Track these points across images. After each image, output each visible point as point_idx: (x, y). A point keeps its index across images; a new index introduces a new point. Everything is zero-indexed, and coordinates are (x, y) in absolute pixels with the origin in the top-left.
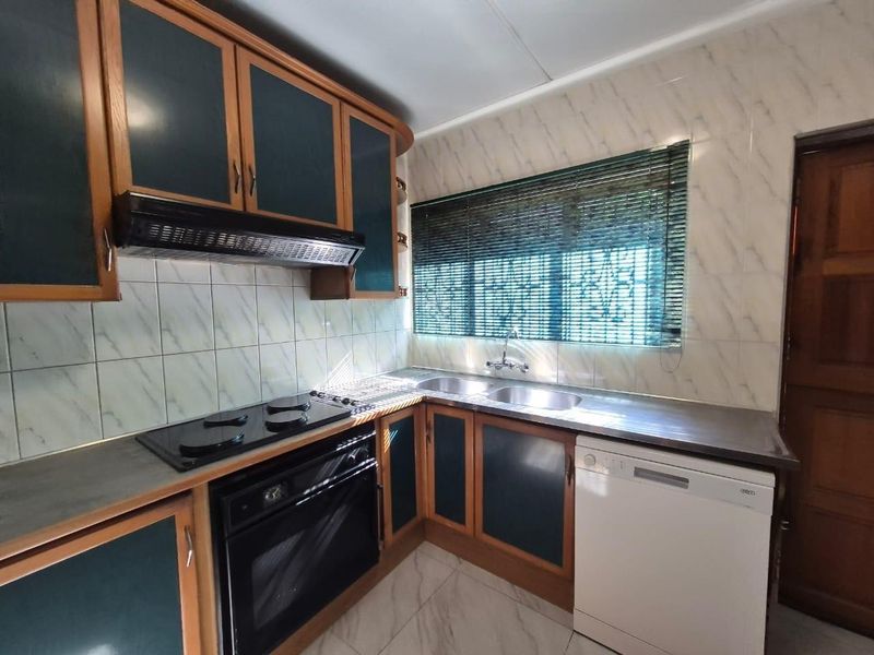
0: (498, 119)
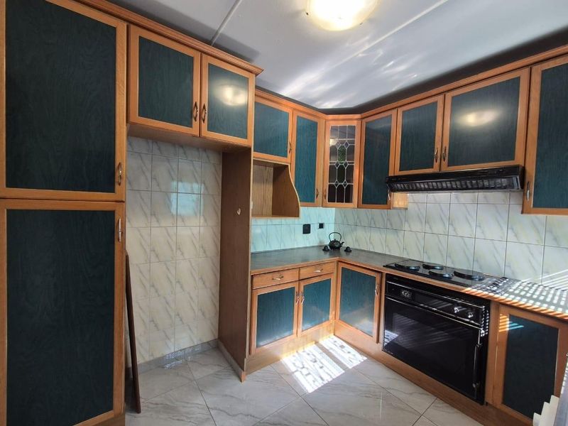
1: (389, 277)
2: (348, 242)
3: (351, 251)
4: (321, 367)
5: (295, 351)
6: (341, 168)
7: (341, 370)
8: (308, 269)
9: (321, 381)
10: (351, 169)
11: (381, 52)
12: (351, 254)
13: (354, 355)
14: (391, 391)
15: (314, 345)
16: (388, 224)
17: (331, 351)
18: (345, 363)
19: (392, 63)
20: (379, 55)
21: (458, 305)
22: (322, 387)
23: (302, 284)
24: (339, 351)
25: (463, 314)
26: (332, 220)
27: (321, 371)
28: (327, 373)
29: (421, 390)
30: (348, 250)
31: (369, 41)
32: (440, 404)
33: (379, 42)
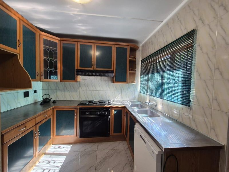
0: (155, 35)
1: (80, 109)
2: (53, 98)
3: (56, 102)
4: (54, 163)
5: (34, 166)
6: (51, 62)
7: (65, 156)
8: (40, 117)
9: (58, 168)
10: (56, 63)
11: (79, 18)
12: (56, 104)
13: (67, 147)
14: (86, 150)
15: (44, 155)
16: (73, 88)
17: (55, 152)
18: (64, 153)
19: (81, 24)
20: (78, 19)
21: (103, 111)
22: (60, 170)
23: (38, 126)
24: (59, 150)
25: (105, 113)
26: (41, 88)
27: (55, 164)
28: (59, 163)
29: (94, 143)
30: (54, 102)
31: (78, 11)
32: (100, 144)
33: (82, 15)
